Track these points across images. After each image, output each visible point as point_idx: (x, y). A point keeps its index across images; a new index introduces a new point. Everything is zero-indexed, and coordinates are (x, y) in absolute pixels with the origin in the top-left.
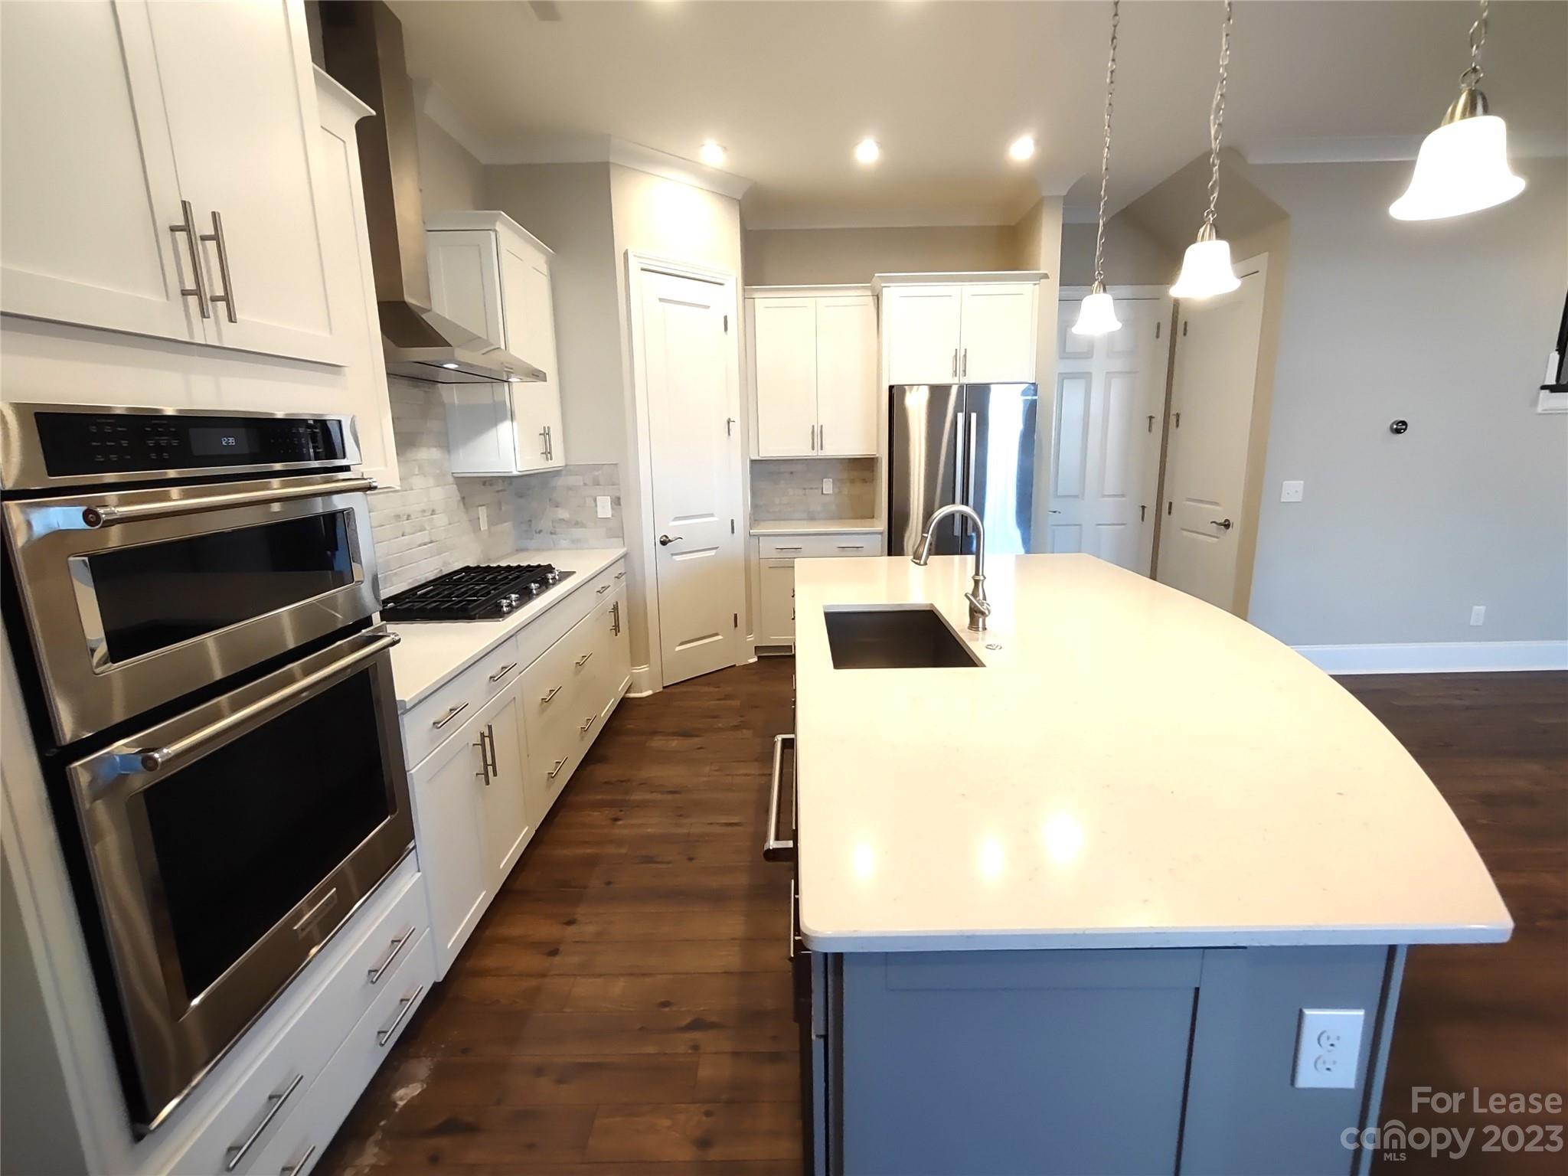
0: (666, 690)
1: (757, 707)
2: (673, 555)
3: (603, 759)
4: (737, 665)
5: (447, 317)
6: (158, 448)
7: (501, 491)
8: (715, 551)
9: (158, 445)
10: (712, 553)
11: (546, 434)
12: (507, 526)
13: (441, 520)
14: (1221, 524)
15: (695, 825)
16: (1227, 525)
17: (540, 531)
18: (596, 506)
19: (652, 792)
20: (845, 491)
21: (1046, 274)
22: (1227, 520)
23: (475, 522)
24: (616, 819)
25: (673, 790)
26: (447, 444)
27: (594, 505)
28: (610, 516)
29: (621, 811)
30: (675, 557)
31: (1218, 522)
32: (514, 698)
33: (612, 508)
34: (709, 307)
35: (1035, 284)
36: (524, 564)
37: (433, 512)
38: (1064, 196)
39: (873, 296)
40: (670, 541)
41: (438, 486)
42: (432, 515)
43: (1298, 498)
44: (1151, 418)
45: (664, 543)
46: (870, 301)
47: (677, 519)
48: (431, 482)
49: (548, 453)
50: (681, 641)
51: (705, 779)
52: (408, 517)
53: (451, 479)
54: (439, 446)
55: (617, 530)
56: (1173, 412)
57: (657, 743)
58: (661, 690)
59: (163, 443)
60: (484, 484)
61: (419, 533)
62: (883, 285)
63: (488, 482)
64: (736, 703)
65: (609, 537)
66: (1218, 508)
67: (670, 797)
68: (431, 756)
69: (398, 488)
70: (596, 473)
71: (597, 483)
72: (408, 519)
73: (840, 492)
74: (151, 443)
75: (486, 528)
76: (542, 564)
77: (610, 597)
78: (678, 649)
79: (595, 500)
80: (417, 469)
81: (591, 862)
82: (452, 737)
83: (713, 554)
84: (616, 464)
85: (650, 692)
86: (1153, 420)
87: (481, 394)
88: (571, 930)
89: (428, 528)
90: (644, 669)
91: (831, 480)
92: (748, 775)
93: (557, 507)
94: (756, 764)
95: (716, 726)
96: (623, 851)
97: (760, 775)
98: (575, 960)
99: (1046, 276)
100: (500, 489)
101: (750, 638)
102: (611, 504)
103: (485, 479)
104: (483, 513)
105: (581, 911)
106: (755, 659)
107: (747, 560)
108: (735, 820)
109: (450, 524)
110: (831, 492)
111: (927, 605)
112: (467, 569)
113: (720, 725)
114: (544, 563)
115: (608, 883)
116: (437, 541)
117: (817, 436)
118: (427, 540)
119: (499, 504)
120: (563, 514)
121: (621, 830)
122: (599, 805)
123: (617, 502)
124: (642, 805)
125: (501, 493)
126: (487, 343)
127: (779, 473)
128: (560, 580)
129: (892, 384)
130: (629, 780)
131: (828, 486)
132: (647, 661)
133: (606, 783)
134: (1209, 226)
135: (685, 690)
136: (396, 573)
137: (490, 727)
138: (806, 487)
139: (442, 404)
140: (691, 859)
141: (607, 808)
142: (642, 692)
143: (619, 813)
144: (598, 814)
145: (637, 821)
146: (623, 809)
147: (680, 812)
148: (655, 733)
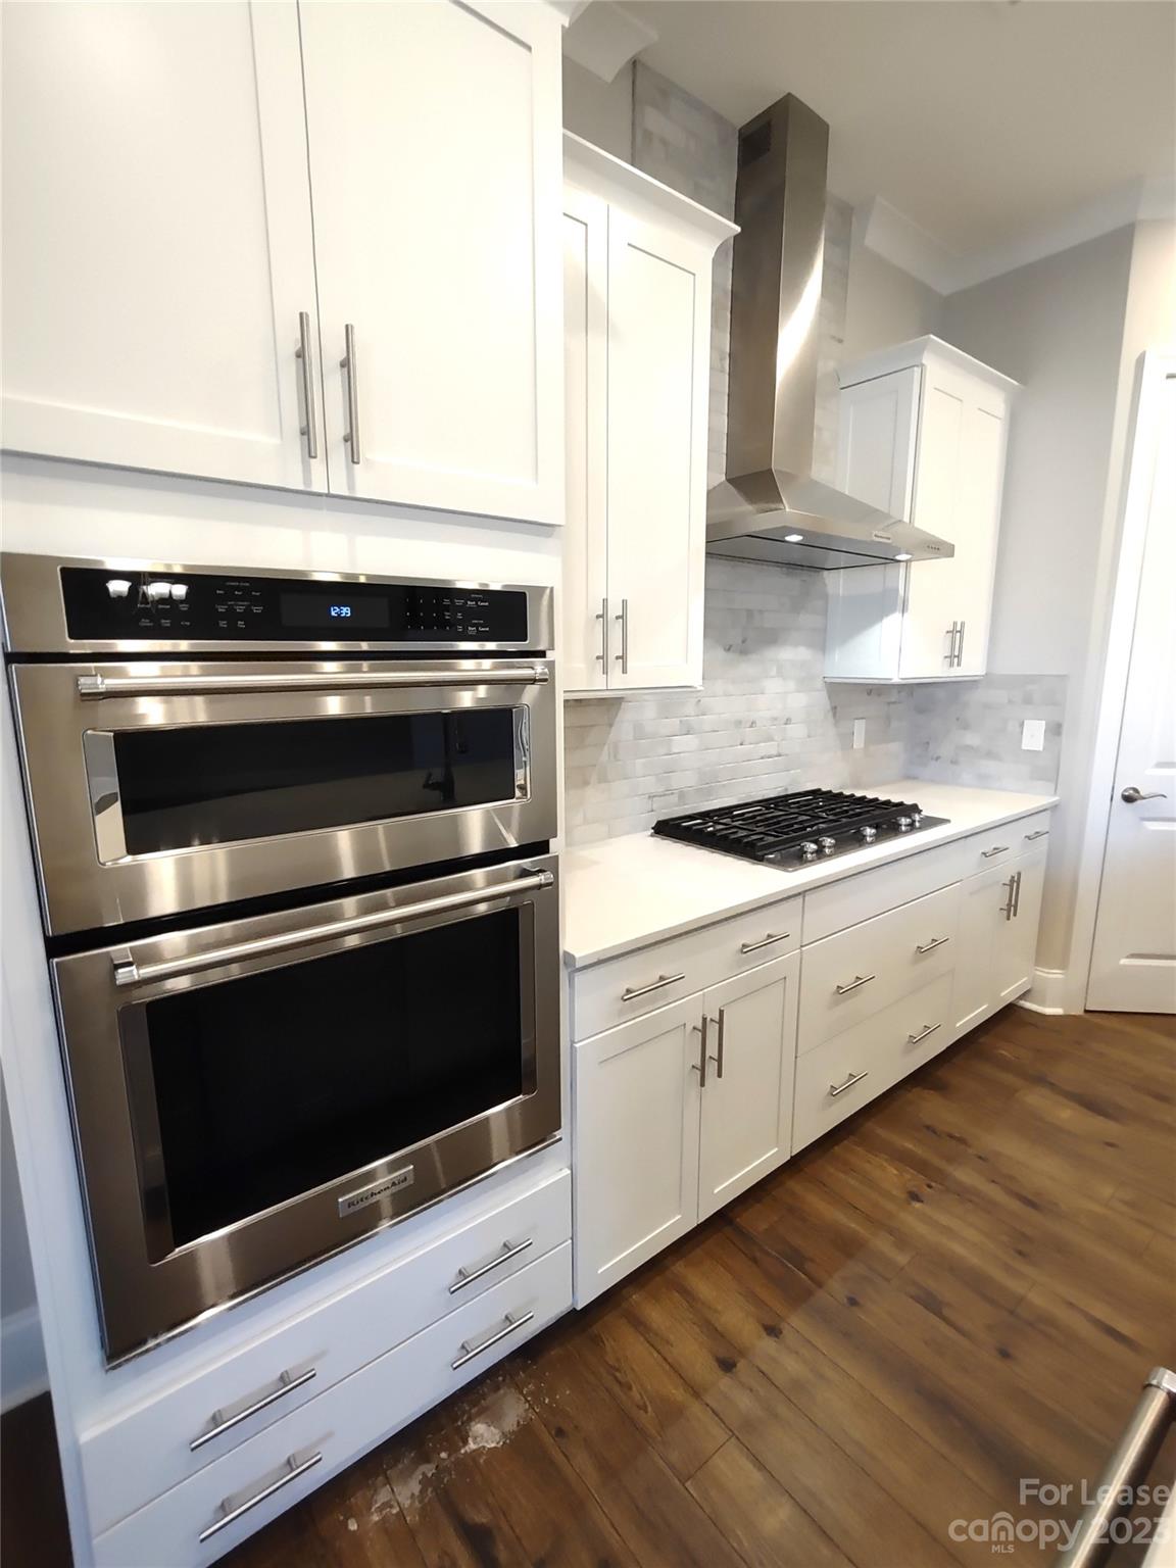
0: (1090, 1017)
2: (1140, 819)
3: (941, 1088)
5: (847, 493)
6: (231, 615)
7: (894, 703)
9: (231, 610)
11: (956, 632)
12: (895, 747)
13: (797, 731)
17: (938, 758)
18: (1021, 732)
19: (992, 1182)
23: (846, 740)
24: (915, 1197)
25: (1030, 1197)
26: (821, 642)
27: (1018, 730)
28: (1041, 749)
29: (929, 1186)
30: (1143, 823)
32: (785, 978)
33: (1047, 738)
36: (883, 798)
37: (788, 721)
40: (1141, 798)
41: (799, 692)
42: (786, 724)
45: (1128, 799)
47: (1159, 766)
48: (791, 685)
49: (954, 657)
50: (1132, 952)
51: (1096, 1207)
52: (753, 724)
53: (819, 684)
54: (810, 645)
55: (1049, 769)
57: (1036, 1099)
58: (1080, 1013)
59: (240, 609)
60: (869, 693)
61: (762, 744)
63: (875, 691)
67: (1015, 1205)
68: (615, 1029)
69: (699, 688)
70: (1031, 687)
71: (1028, 700)
72: (751, 727)
74: (221, 609)
75: (862, 746)
76: (906, 803)
77: (1006, 867)
78: (1124, 961)
79: (1022, 725)
80: (775, 669)
81: (848, 1247)
82: (654, 1013)
84: (1065, 676)
85: (1059, 1011)
87: (869, 580)
88: (768, 1345)
89: (776, 738)
90: (1055, 974)
93: (966, 728)
96: (902, 1259)
98: (744, 1402)
100: (893, 700)
102: (1046, 732)
103: (870, 687)
104: (860, 728)
105: (797, 1323)
109: (809, 736)
112: (816, 793)
114: (908, 802)
115: (853, 1302)
116: (787, 755)
118: (775, 753)
119: (888, 719)
120: (971, 739)
121: (915, 1221)
122: (902, 1158)
123: (1055, 730)
124: (964, 1194)
125: (892, 706)
126: (887, 516)
128: (920, 829)
130: (962, 1141)
132: (1063, 964)
133: (928, 1127)
136: (724, 785)
137: (721, 1013)
139: (825, 597)
140: (1005, 1354)
141: (912, 1171)
142: (1044, 1006)
143: (925, 1187)
144: (895, 1172)
145: (944, 1219)
146: (933, 1184)
147: (1023, 1247)
148: (1040, 1080)
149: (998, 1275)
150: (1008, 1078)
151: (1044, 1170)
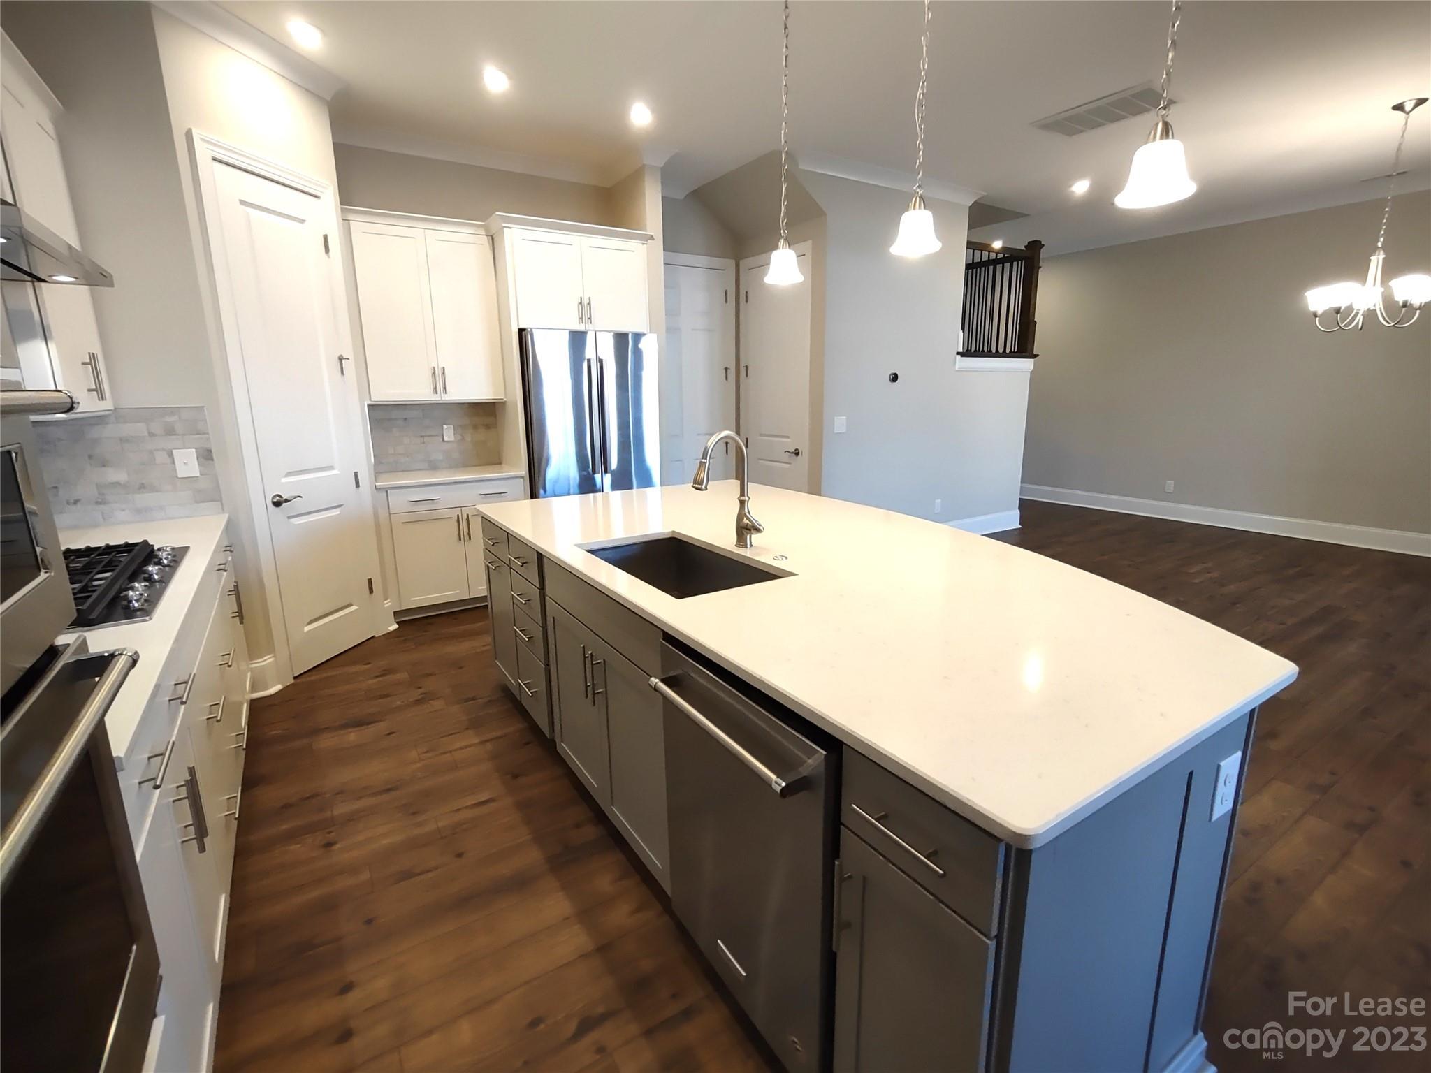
0: (299, 681)
1: (430, 675)
2: (289, 518)
4: (377, 636)
8: (338, 509)
10: (336, 512)
11: (92, 362)
14: (792, 453)
15: (439, 818)
16: (797, 453)
17: (78, 501)
18: (174, 463)
19: (360, 798)
20: (468, 438)
21: (652, 236)
22: (796, 450)
24: (329, 845)
25: (386, 788)
27: (168, 460)
28: (198, 475)
29: (329, 833)
30: (292, 520)
31: (791, 451)
33: (200, 464)
34: (304, 221)
35: (644, 244)
38: (661, 168)
39: (487, 235)
40: (287, 501)
43: (843, 430)
44: (726, 369)
45: (277, 504)
46: (485, 240)
47: (289, 474)
50: (309, 620)
51: (419, 765)
55: (210, 492)
56: (742, 364)
57: (326, 742)
58: (292, 681)
62: (504, 225)
64: (403, 676)
65: (197, 502)
66: (788, 440)
67: (386, 797)
70: (169, 419)
71: (171, 432)
73: (463, 439)
78: (307, 629)
79: (171, 455)
81: (328, 906)
83: (338, 513)
84: (200, 407)
85: (279, 687)
86: (729, 371)
88: (354, 996)
90: (267, 660)
91: (452, 426)
92: (469, 746)
93: (104, 466)
94: (471, 732)
95: (394, 706)
96: (365, 876)
97: (482, 743)
98: (382, 1030)
99: (652, 238)
101: (388, 603)
102: (198, 459)
106: (396, 626)
107: (376, 516)
108: (483, 797)
110: (452, 439)
111: (669, 533)
113: (399, 703)
115: (369, 922)
117: (438, 378)
120: (115, 475)
121: (346, 852)
122: (292, 836)
123: (206, 456)
124: (352, 818)
127: (390, 420)
128: (178, 560)
129: (522, 326)
131: (449, 433)
132: (271, 650)
133: (284, 807)
134: (918, 198)
135: (324, 675)
138: (423, 434)
140: (460, 855)
141: (308, 836)
142: (268, 689)
143: (328, 835)
144: (299, 846)
145: (360, 838)
146: (331, 829)
147: (412, 809)
148: (317, 731)
149: (417, 831)
150: (297, 744)
151: (376, 770)
